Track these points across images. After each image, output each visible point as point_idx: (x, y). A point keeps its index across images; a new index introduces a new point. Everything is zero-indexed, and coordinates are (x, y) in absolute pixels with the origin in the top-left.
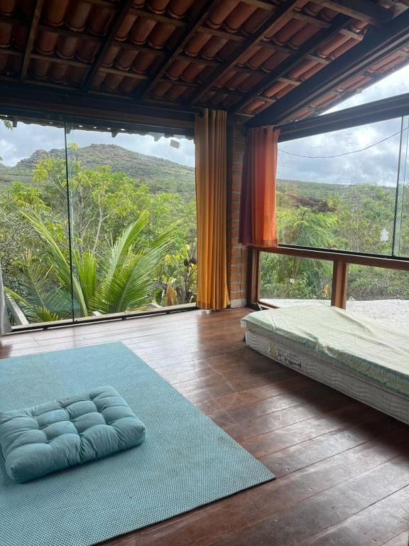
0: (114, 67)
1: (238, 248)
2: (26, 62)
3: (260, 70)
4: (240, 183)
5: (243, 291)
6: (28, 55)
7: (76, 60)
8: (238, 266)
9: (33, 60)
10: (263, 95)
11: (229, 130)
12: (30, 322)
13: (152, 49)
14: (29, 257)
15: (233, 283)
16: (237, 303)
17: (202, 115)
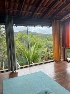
0: (37, 12)
1: (62, 48)
2: (21, 12)
3: (67, 10)
4: (62, 34)
5: (63, 57)
6: (21, 11)
7: (30, 11)
8: (62, 52)
9: (22, 12)
10: (66, 16)
11: (59, 24)
12: (21, 66)
13: (46, 7)
14: (17, 51)
15: (61, 56)
16: (62, 60)
17: (54, 21)
